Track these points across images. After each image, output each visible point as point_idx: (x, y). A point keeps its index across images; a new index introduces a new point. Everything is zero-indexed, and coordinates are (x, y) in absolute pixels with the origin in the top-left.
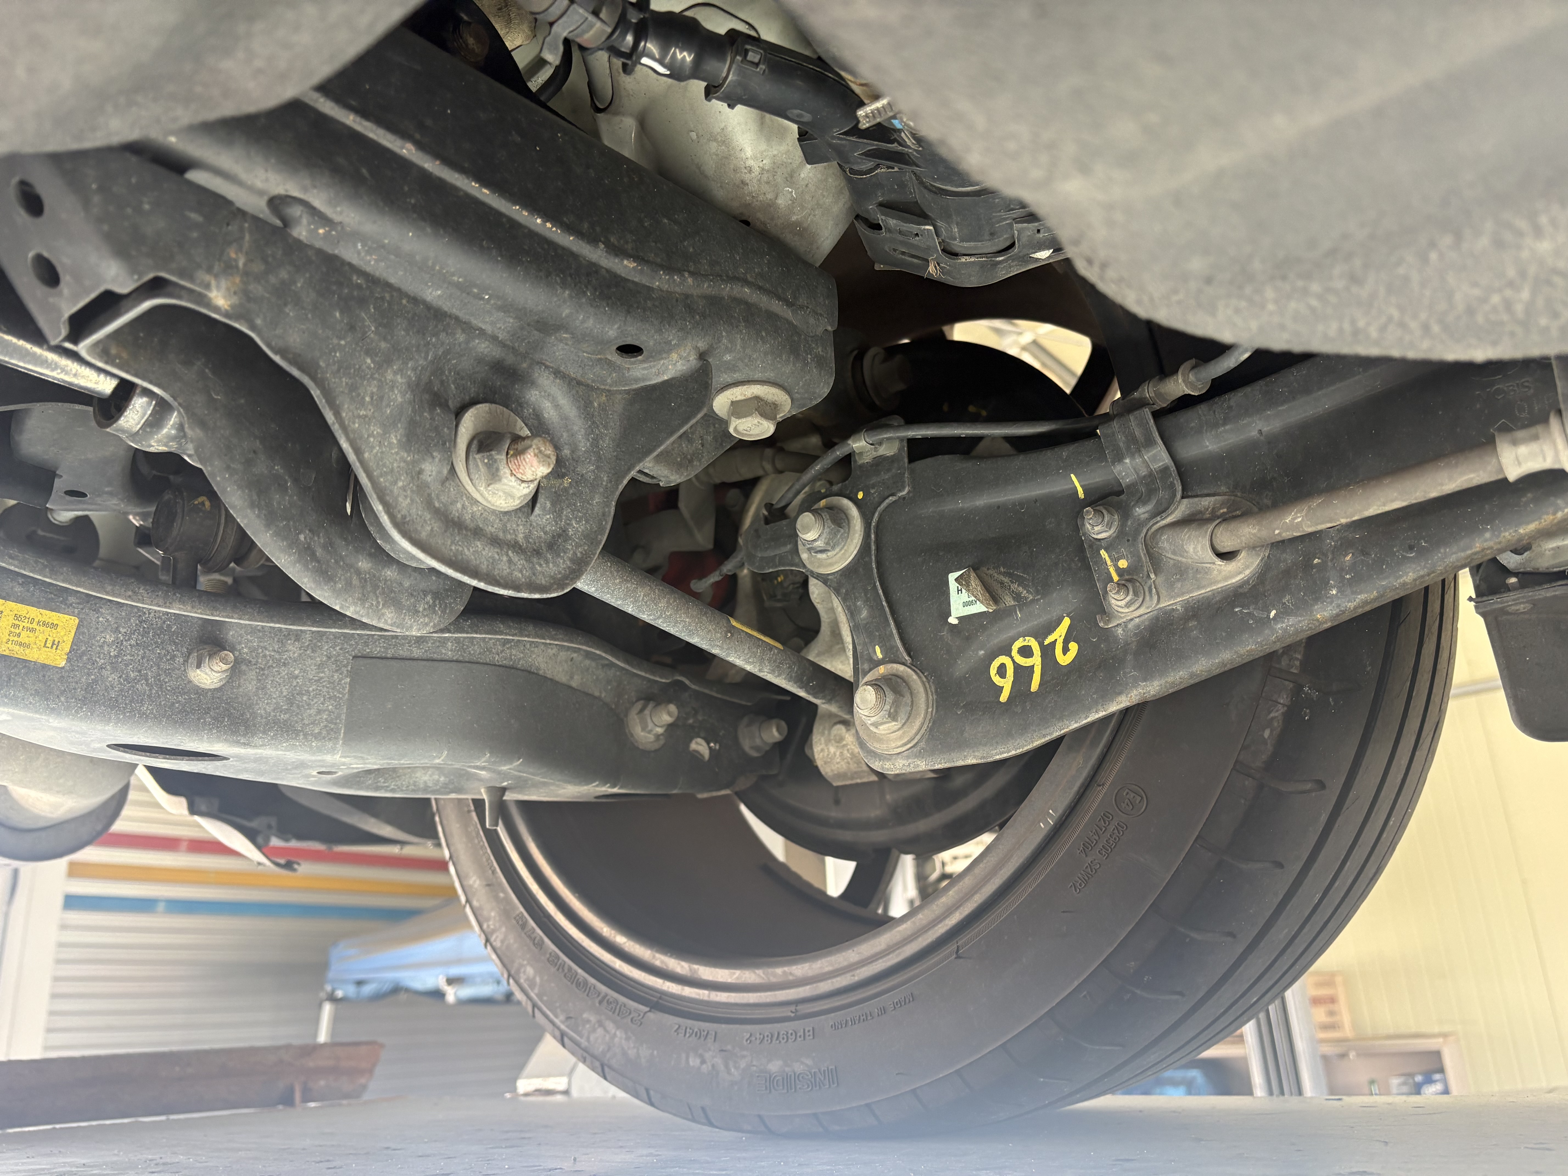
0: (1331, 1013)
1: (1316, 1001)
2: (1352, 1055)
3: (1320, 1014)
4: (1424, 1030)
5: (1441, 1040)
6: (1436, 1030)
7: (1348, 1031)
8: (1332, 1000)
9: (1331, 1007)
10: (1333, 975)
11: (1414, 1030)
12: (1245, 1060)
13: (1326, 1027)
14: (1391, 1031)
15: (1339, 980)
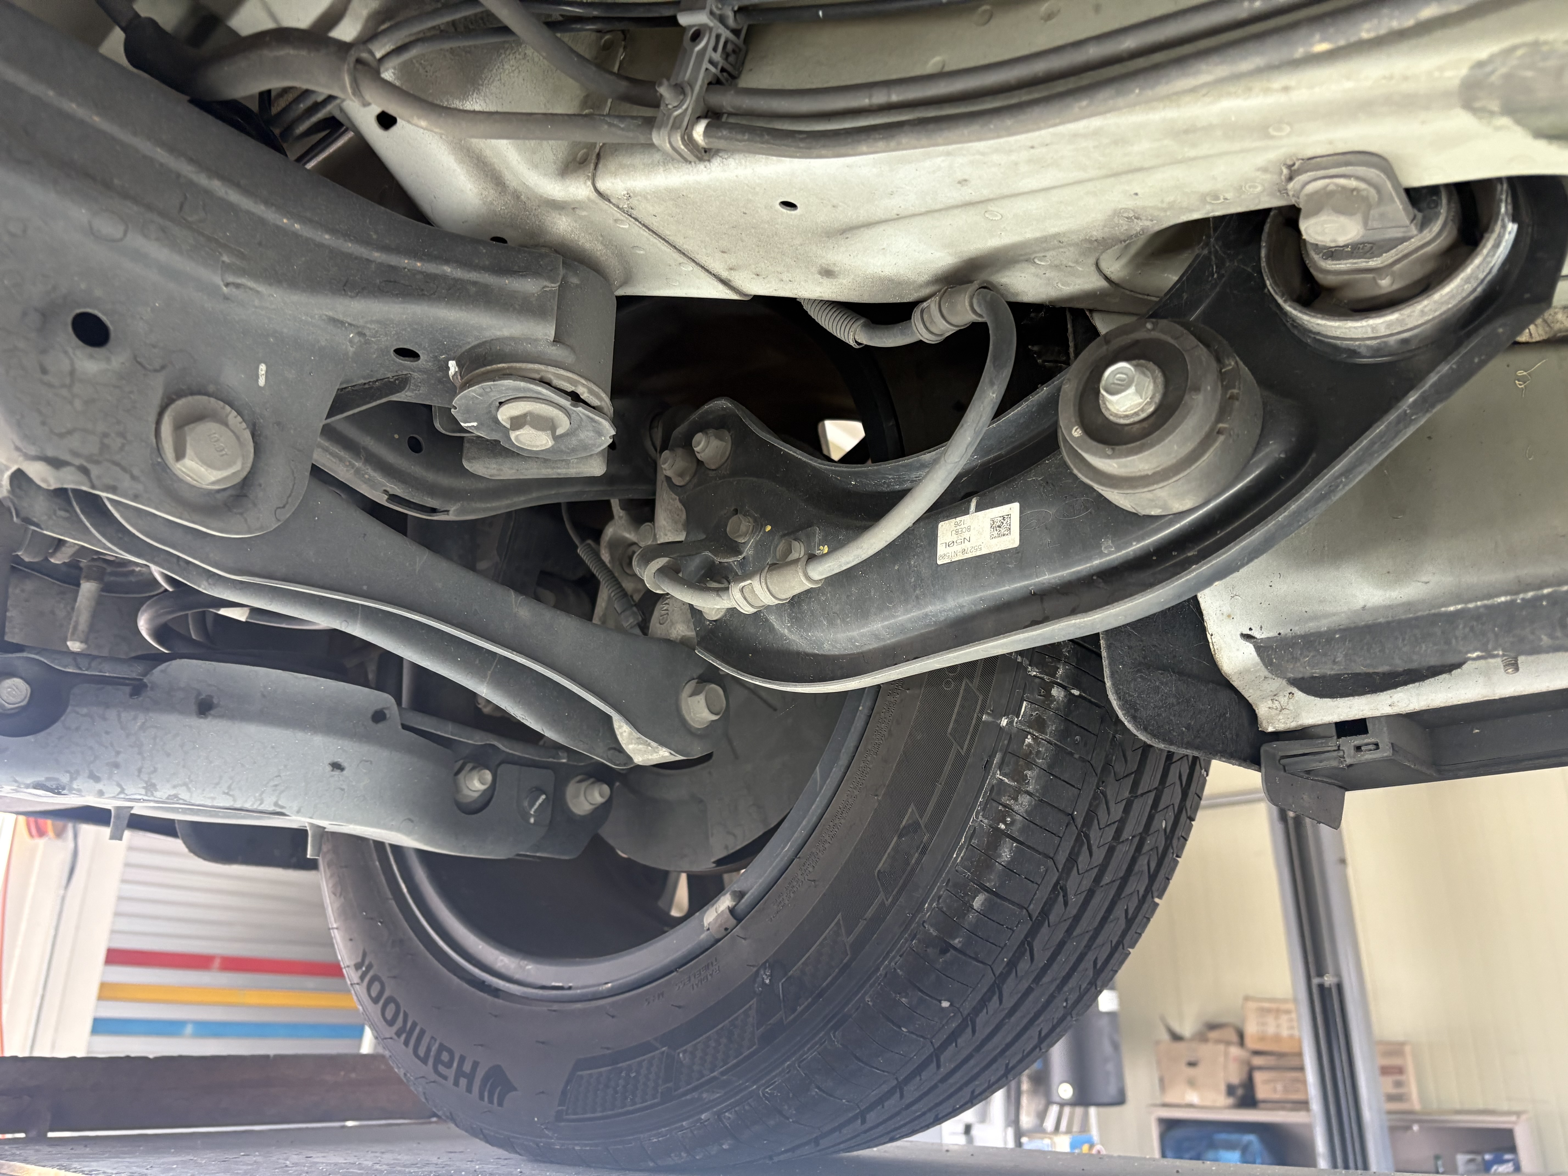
0: (1398, 1084)
1: (1385, 1071)
2: (1416, 1128)
3: (1387, 1084)
4: (1491, 1107)
5: (1513, 1118)
6: (1505, 1107)
7: (1415, 1104)
8: (1400, 1070)
9: (1398, 1077)
10: (1402, 1044)
11: (1481, 1106)
12: (1309, 1127)
13: (1391, 1098)
14: (1458, 1106)
15: (1408, 1049)
